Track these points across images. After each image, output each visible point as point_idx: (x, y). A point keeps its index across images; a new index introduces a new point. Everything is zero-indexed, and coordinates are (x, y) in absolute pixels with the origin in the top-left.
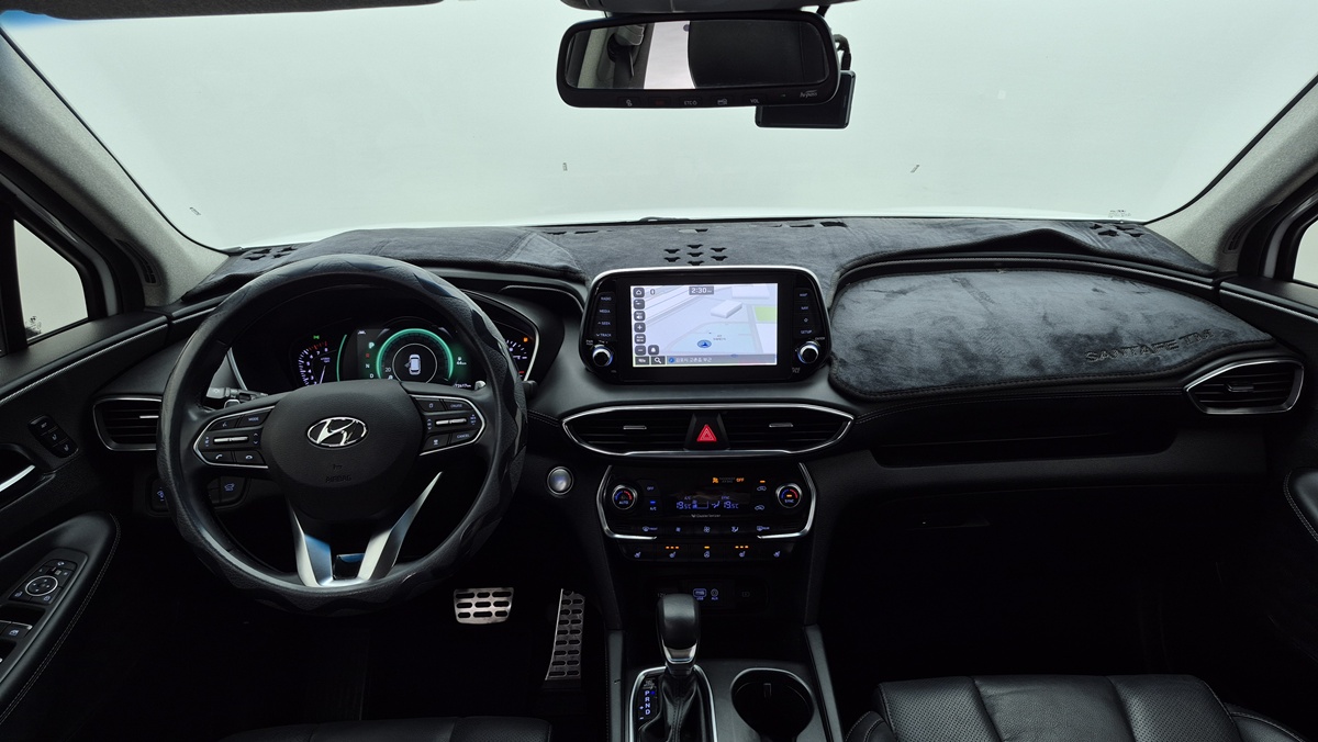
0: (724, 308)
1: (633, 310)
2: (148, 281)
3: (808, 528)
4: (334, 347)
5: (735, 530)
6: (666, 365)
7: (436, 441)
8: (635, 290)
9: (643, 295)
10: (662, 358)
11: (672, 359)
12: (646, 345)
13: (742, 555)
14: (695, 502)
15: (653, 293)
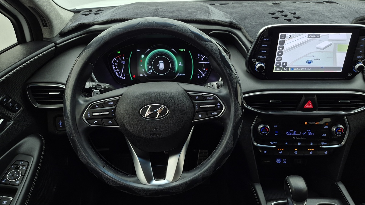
0: (322, 45)
1: (278, 45)
2: (44, 26)
3: (343, 143)
4: (127, 56)
5: (312, 144)
6: (289, 71)
7: (200, 115)
8: (281, 35)
9: (285, 38)
10: (288, 68)
11: (292, 69)
12: (282, 62)
13: (311, 153)
14: (295, 132)
15: (290, 37)
